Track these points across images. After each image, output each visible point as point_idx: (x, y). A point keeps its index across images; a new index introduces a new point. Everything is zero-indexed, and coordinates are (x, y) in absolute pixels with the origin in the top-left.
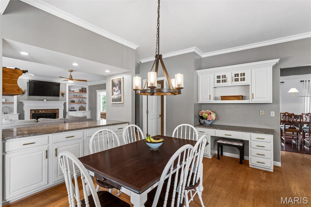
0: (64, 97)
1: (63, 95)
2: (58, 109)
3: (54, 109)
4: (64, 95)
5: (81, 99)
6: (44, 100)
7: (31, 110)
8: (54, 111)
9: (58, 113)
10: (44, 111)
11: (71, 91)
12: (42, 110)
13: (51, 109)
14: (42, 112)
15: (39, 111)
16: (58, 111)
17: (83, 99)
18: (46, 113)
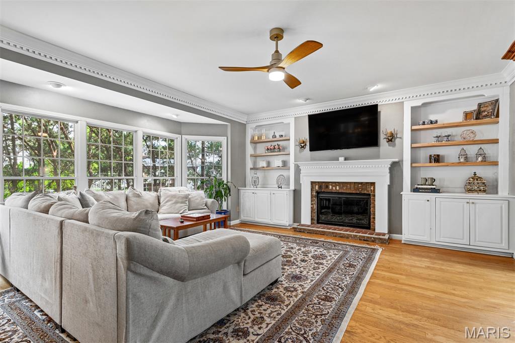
0: (394, 145)
1: (391, 139)
2: (373, 184)
3: (361, 183)
4: (397, 141)
5: (472, 150)
6: (340, 158)
7: (312, 183)
8: (362, 189)
9: (374, 196)
10: (338, 188)
11: (424, 123)
12: (336, 184)
13: (355, 183)
14: (334, 188)
15: (327, 187)
16: (372, 188)
17: (483, 146)
18: (343, 191)
